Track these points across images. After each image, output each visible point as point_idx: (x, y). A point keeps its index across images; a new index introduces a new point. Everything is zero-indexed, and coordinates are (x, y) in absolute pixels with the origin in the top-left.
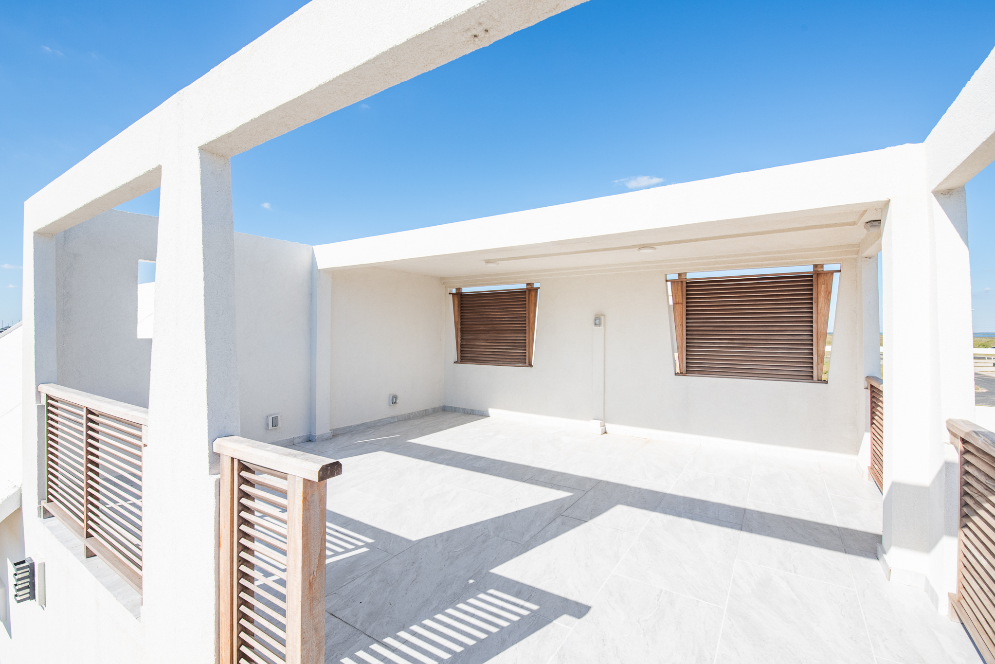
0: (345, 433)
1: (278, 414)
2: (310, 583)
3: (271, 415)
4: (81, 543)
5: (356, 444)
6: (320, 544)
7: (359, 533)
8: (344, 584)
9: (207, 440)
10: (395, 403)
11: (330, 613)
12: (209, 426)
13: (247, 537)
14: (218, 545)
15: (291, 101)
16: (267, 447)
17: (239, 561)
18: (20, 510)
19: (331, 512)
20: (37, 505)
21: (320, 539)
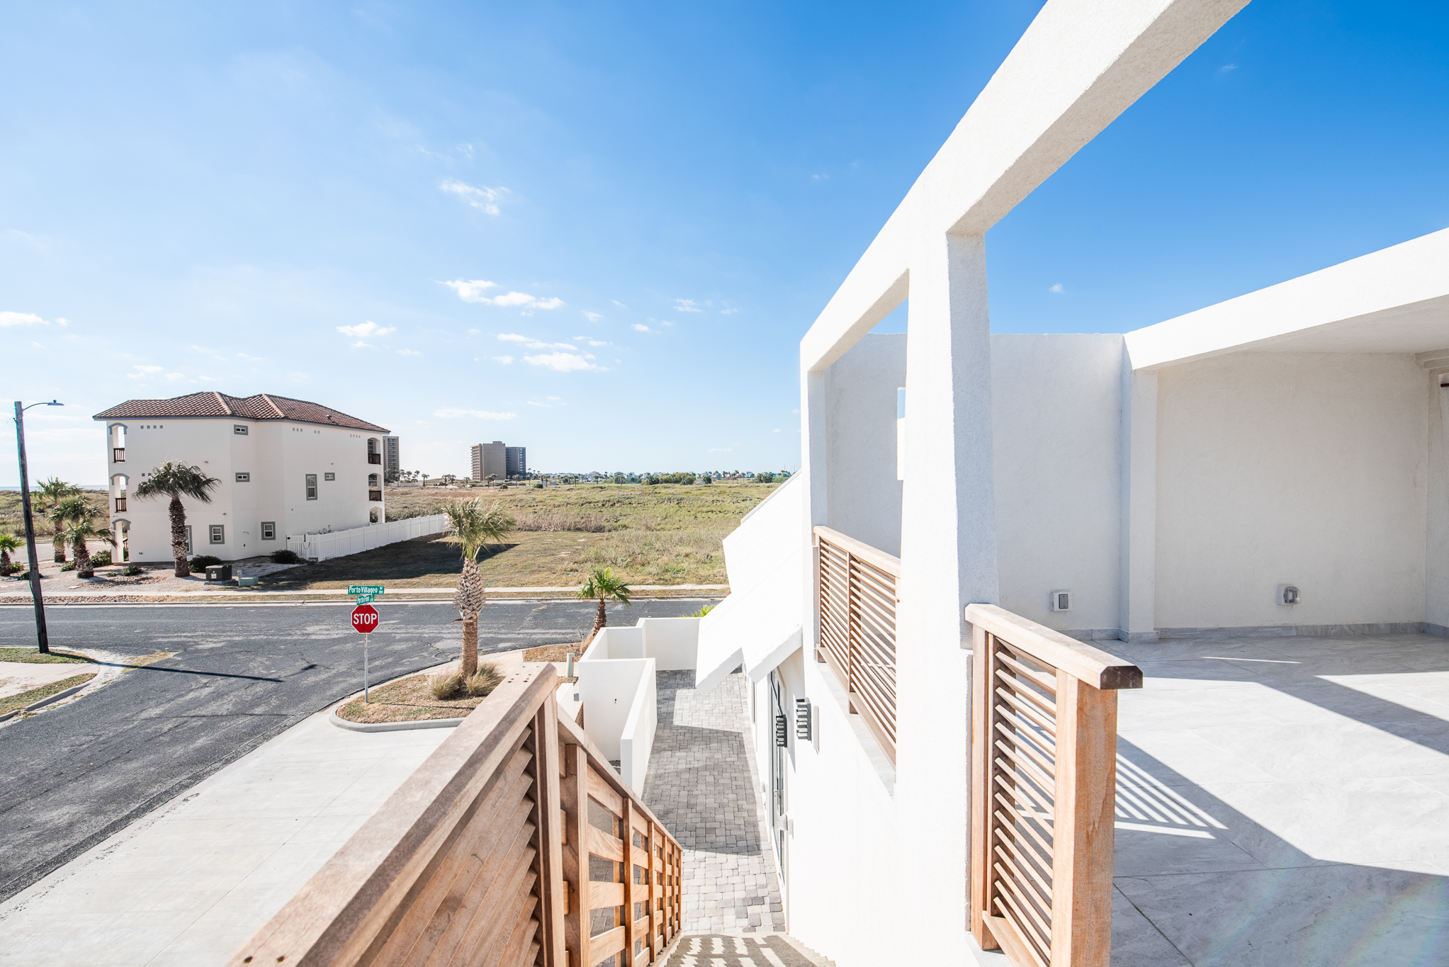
0: (1183, 639)
1: (1067, 591)
2: (1088, 836)
3: (1057, 591)
4: (846, 696)
5: (1204, 660)
6: (1105, 785)
7: (1198, 806)
8: (1163, 873)
9: (958, 604)
10: (1292, 601)
11: (1133, 905)
12: (960, 586)
13: (1005, 741)
14: (971, 740)
15: (1058, 120)
16: (1030, 625)
17: (996, 769)
18: (801, 649)
19: (1123, 740)
20: (813, 648)
21: (1106, 778)
